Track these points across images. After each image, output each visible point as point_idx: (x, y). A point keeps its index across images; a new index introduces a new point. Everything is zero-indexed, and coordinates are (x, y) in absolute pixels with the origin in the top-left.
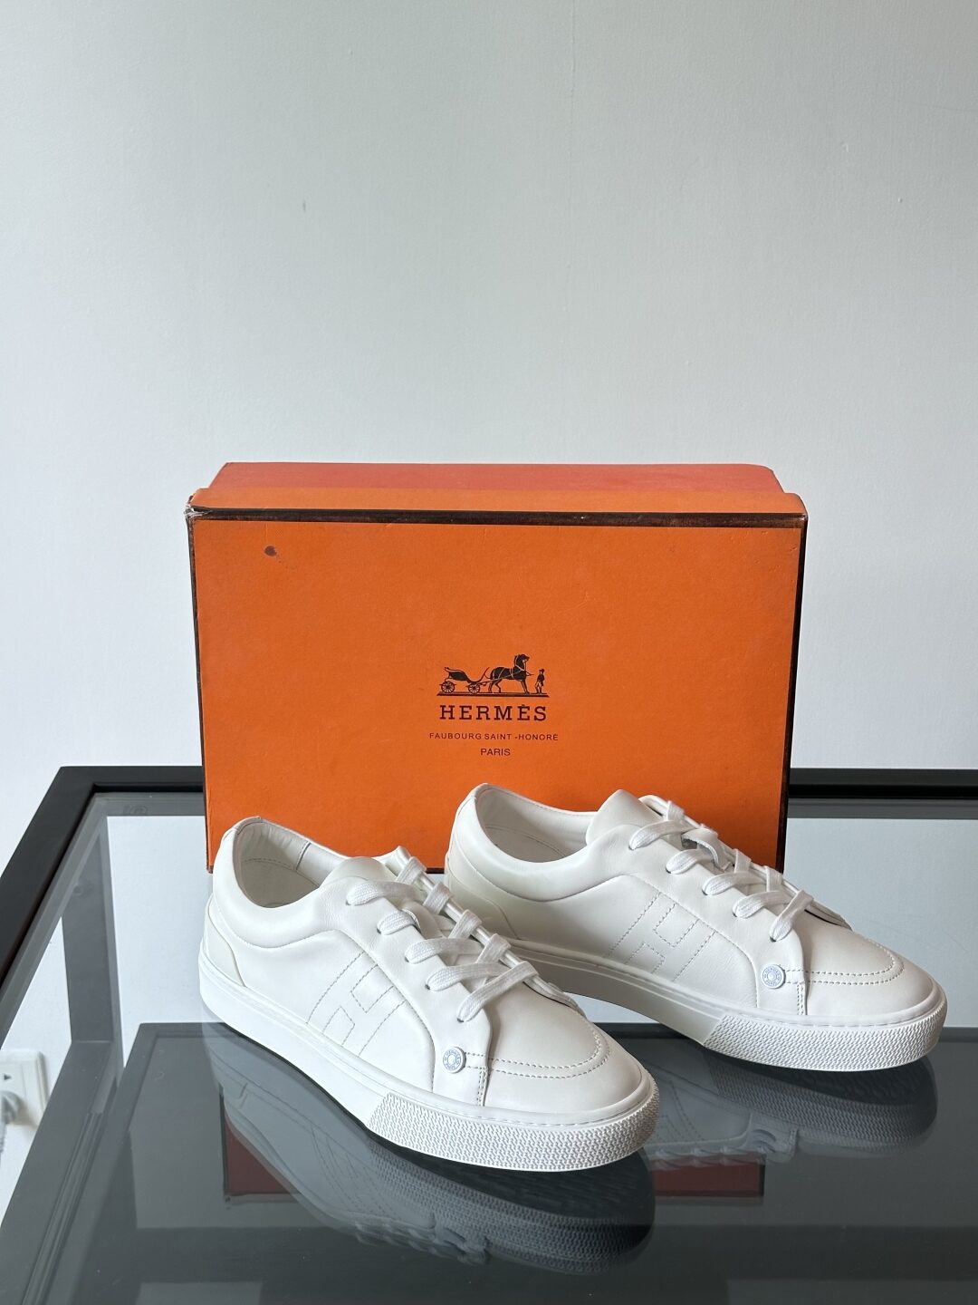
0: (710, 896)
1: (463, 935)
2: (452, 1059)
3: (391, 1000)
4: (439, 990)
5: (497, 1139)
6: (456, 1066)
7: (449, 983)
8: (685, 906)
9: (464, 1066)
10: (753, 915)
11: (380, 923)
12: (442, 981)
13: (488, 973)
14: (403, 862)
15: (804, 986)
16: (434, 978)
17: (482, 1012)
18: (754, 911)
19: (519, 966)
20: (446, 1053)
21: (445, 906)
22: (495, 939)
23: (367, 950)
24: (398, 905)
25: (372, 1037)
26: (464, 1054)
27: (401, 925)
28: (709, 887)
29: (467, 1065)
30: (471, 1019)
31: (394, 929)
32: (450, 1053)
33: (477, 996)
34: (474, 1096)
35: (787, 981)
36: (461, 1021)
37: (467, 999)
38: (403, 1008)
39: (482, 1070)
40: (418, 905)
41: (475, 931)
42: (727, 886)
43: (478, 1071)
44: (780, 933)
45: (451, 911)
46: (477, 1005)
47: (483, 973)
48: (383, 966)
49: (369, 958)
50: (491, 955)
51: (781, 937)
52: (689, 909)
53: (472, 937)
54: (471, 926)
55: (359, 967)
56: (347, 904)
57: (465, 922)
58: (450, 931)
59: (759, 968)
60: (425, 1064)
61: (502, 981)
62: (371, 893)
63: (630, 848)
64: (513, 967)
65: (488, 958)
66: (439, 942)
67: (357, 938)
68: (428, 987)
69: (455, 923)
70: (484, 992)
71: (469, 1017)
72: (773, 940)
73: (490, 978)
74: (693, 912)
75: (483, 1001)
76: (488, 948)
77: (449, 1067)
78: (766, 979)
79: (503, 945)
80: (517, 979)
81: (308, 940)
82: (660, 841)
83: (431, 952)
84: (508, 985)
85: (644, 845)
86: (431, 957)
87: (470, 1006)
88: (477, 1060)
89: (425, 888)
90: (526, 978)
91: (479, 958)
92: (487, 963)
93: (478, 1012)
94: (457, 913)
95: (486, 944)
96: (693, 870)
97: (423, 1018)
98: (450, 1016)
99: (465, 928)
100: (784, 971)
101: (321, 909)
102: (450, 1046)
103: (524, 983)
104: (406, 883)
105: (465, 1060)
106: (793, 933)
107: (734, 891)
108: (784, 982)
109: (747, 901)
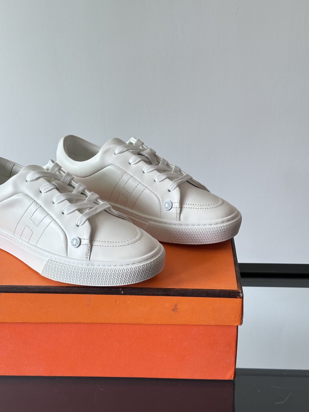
0: (146, 173)
1: (78, 192)
2: (75, 242)
3: (48, 220)
4: (68, 214)
5: (96, 273)
6: (77, 244)
7: (72, 211)
8: (135, 177)
9: (80, 244)
10: (162, 181)
11: (41, 188)
12: (69, 210)
13: (89, 206)
14: (51, 165)
15: (179, 209)
16: (66, 209)
17: (87, 222)
18: (163, 179)
19: (103, 204)
20: (72, 240)
21: (71, 181)
22: (92, 194)
23: (36, 200)
24: (49, 181)
25: (41, 236)
26: (80, 239)
27: (51, 188)
28: (145, 170)
29: (82, 244)
30: (82, 225)
31: (47, 190)
32: (73, 239)
33: (85, 215)
34: (85, 256)
35: (173, 207)
36: (78, 226)
37: (80, 216)
38: (53, 222)
39: (88, 245)
40: (59, 181)
41: (84, 191)
42: (152, 169)
43: (86, 246)
44: (172, 188)
45: (73, 183)
46: (85, 219)
47: (87, 206)
48: (43, 206)
49: (37, 203)
50: (91, 200)
51: (172, 189)
52: (137, 178)
53: (82, 193)
54: (81, 188)
55: (33, 207)
56: (26, 181)
57: (79, 187)
58: (72, 191)
59: (163, 202)
60: (64, 245)
61: (96, 209)
62: (37, 176)
63: (115, 154)
64: (101, 204)
65: (90, 201)
66: (67, 194)
67: (31, 195)
68: (63, 213)
69: (74, 188)
70: (88, 213)
71: (82, 224)
72: (169, 191)
73: (90, 208)
74: (138, 180)
75: (88, 217)
76: (89, 197)
77: (74, 245)
78: (165, 206)
79: (96, 196)
80: (102, 209)
81: (10, 198)
82: (127, 151)
83: (64, 198)
84: (98, 211)
85: (120, 153)
86: (64, 200)
87: (82, 219)
88: (86, 241)
89: (62, 175)
90: (106, 208)
91: (86, 200)
92: (89, 203)
93: (85, 222)
94: (76, 184)
95: (88, 196)
96: (139, 163)
97: (62, 226)
98: (73, 224)
99: (79, 190)
100: (172, 203)
101: (15, 185)
102: (75, 236)
103: (105, 210)
104: (53, 172)
105: (81, 242)
106: (177, 188)
107: (155, 171)
108: (172, 208)
109: (161, 175)
